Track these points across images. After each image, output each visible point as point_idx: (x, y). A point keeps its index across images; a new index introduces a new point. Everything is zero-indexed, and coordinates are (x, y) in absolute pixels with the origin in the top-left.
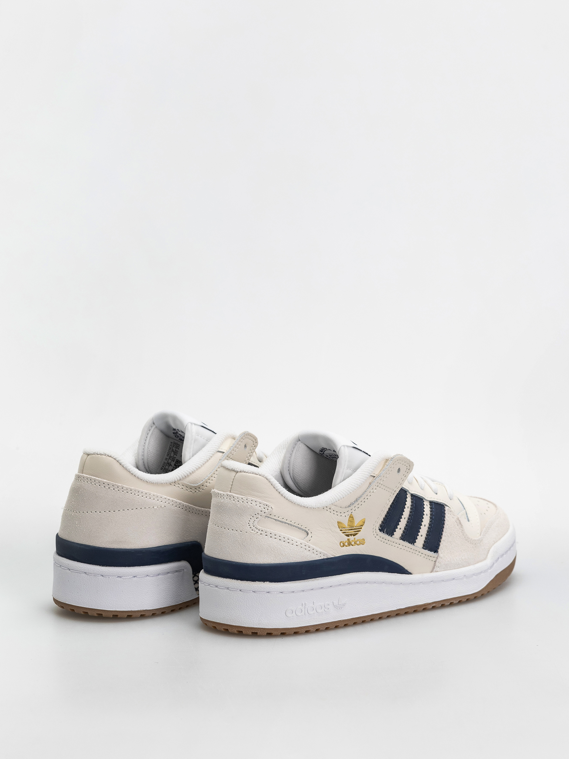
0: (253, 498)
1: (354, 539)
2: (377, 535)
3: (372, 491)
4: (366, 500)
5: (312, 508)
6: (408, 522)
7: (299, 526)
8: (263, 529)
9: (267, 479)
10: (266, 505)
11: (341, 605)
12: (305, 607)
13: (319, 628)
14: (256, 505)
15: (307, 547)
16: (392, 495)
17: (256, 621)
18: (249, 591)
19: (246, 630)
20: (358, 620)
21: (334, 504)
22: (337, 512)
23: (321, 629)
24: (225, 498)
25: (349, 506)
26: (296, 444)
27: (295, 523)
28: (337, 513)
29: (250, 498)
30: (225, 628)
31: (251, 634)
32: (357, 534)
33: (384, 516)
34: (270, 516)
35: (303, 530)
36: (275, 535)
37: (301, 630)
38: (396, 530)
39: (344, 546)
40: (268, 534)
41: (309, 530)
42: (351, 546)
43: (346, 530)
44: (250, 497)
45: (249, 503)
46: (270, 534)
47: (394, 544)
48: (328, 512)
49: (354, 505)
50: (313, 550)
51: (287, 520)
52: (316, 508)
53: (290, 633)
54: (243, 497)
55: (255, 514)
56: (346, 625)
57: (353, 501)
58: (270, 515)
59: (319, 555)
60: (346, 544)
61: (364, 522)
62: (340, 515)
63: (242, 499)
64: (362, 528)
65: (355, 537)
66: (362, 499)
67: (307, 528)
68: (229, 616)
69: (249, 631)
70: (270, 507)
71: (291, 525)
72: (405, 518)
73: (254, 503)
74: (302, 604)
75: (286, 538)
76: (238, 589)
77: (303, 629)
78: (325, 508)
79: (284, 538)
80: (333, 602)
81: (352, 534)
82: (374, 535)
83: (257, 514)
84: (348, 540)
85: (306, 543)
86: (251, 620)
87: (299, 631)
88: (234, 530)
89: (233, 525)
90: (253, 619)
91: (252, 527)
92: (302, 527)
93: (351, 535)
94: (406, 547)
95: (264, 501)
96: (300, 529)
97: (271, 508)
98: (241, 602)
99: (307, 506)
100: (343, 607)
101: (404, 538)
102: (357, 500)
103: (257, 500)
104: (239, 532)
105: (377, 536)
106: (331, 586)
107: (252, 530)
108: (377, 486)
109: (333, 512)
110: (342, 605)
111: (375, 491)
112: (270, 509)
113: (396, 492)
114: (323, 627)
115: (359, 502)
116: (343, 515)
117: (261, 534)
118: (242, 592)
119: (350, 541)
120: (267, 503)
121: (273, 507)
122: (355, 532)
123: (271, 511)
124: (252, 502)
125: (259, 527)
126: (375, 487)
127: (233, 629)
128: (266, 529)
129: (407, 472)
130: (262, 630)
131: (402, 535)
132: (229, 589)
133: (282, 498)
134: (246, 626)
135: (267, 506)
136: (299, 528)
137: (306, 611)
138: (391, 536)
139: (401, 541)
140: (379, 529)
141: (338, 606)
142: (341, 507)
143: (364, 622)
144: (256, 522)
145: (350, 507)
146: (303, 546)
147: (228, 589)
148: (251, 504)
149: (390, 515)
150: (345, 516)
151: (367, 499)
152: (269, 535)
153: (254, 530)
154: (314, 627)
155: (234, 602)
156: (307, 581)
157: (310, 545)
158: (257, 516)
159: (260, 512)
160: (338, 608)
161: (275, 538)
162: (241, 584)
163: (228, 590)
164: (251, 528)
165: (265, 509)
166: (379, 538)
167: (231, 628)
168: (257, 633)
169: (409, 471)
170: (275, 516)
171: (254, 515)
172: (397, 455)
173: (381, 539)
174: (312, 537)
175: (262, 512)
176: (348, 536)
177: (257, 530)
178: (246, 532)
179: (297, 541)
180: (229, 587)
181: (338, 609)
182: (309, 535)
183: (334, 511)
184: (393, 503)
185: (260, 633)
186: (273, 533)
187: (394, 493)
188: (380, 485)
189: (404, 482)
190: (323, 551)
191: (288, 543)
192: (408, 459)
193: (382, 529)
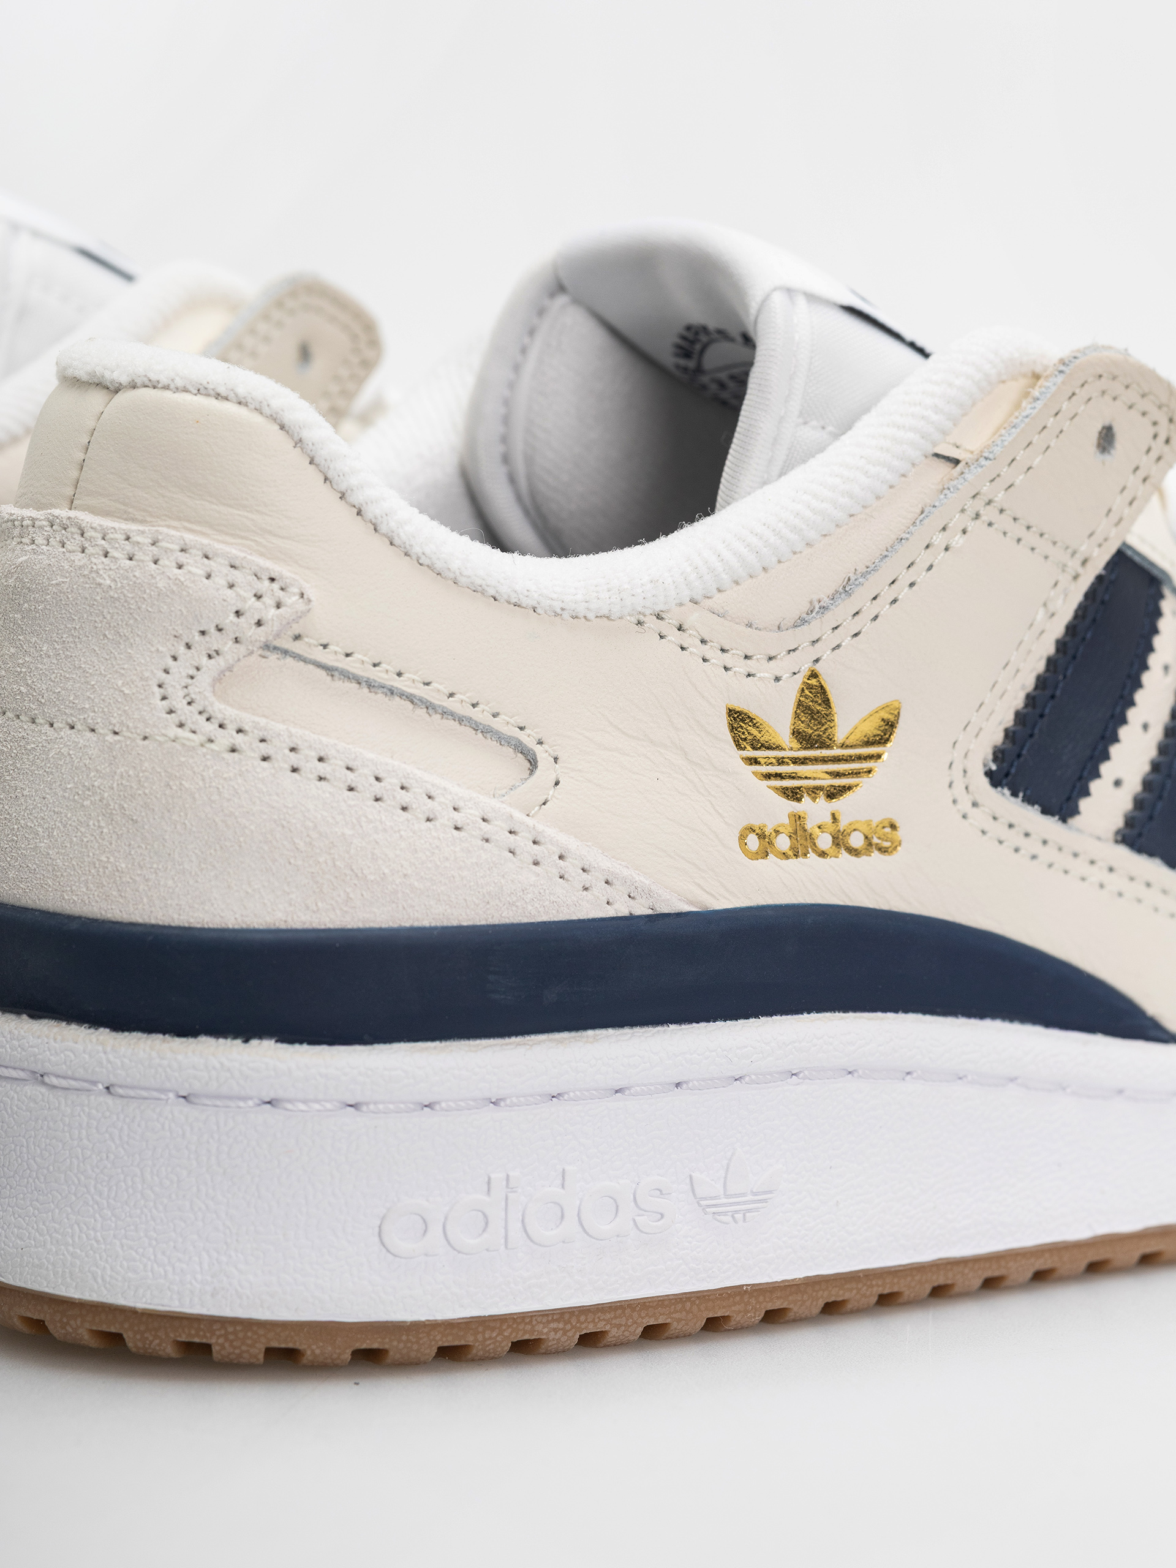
0: (189, 537)
1: (829, 820)
2: (975, 804)
3: (939, 540)
4: (904, 593)
5: (566, 615)
6: (1162, 749)
7: (476, 714)
8: (247, 719)
9: (282, 427)
10: (272, 580)
11: (744, 1195)
12: (507, 1199)
13: (600, 1327)
14: (208, 577)
15: (522, 842)
16: (1065, 579)
17: (199, 1277)
18: (155, 1094)
19: (142, 1328)
20: (848, 1286)
21: (708, 602)
22: (723, 650)
23: (614, 1332)
24: (40, 540)
25: (802, 622)
26: (541, 312)
27: (451, 695)
28: (727, 659)
29: (173, 535)
30: (29, 1315)
31: (174, 1355)
32: (848, 788)
33: (1017, 701)
34: (297, 647)
35: (502, 739)
36: (321, 759)
37: (485, 1340)
38: (1094, 786)
39: (771, 856)
40: (277, 749)
41: (540, 743)
42: (812, 855)
43: (781, 762)
44: (175, 528)
45: (169, 563)
46: (292, 750)
47: (1080, 867)
48: (669, 647)
49: (829, 615)
50: (561, 857)
51: (399, 674)
52: (591, 616)
53: (413, 1354)
54: (133, 527)
55: (203, 633)
56: (774, 1318)
57: (823, 594)
58: (297, 637)
59: (600, 891)
60: (783, 843)
61: (892, 718)
62: (742, 667)
63: (128, 538)
64: (885, 757)
65: (837, 804)
66: (877, 583)
67: (527, 731)
68: (49, 1246)
69: (161, 1334)
70: (296, 590)
71: (429, 707)
72: (1145, 727)
73: (196, 567)
74: (489, 1183)
75: (391, 783)
76: (94, 1083)
77: (493, 1329)
78: (651, 622)
79: (378, 779)
80: (691, 1177)
81: (820, 788)
82: (955, 802)
83: (213, 630)
84: (798, 818)
85: (519, 815)
86: (169, 1269)
87: (469, 1340)
88: (78, 726)
89: (76, 697)
90: (179, 1260)
91: (180, 704)
92: (497, 724)
93: (814, 791)
94: (1148, 885)
95: (262, 555)
96: (486, 731)
97: (302, 596)
98: (112, 1157)
99: (534, 604)
100: (757, 1210)
101: (1140, 835)
102: (846, 589)
103: (217, 546)
104: (105, 735)
105: (972, 812)
106: (678, 1085)
107: (181, 725)
108: (971, 513)
109: (697, 649)
110: (750, 1197)
111: (958, 541)
112: (291, 599)
113: (1089, 565)
114: (623, 1321)
115: (860, 598)
116: (766, 671)
117: (233, 750)
118: (118, 1101)
119: (808, 826)
120: (276, 569)
121: (310, 593)
122: (837, 775)
123: (299, 617)
124: (183, 558)
125: (221, 709)
126: (958, 521)
127: (72, 1322)
128: (263, 721)
129: (1154, 454)
130: (235, 1333)
131: (1130, 821)
132: (46, 1079)
133: (378, 544)
134: (140, 1305)
135: (275, 586)
136: (476, 727)
137: (515, 1227)
138: (1064, 820)
139: (1123, 851)
140: (989, 774)
141: (724, 1201)
142: (750, 625)
143: (887, 1301)
144: (204, 680)
145: (805, 627)
146: (497, 830)
147: (44, 1083)
148: (180, 567)
149: (1053, 697)
150: (777, 679)
151: (912, 585)
152: (283, 759)
153: (189, 725)
154: (569, 1322)
155: (75, 1161)
156: (519, 1044)
157: (540, 827)
158: (214, 641)
159: (232, 617)
160: (725, 1213)
161: (321, 779)
162: (109, 1049)
163: (43, 1090)
164: (171, 712)
165: (264, 599)
166: (989, 825)
167: (58, 1317)
168: (206, 1348)
169: (1166, 449)
170: (325, 646)
171: (197, 637)
172: (1095, 348)
173: (998, 829)
174: (557, 783)
175: (242, 619)
176: (794, 794)
177: (211, 728)
178: (145, 738)
179: (461, 804)
180: (48, 1067)
181: (723, 1218)
182: (538, 772)
183: (703, 641)
184: (1071, 629)
185: (223, 1347)
186: (310, 747)
187: (1080, 570)
188: (988, 514)
189: (1140, 511)
190: (626, 872)
191: (404, 809)
192: (1160, 379)
193: (1007, 775)
